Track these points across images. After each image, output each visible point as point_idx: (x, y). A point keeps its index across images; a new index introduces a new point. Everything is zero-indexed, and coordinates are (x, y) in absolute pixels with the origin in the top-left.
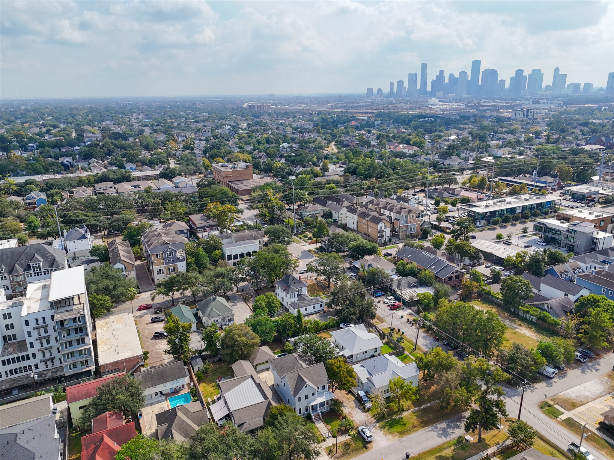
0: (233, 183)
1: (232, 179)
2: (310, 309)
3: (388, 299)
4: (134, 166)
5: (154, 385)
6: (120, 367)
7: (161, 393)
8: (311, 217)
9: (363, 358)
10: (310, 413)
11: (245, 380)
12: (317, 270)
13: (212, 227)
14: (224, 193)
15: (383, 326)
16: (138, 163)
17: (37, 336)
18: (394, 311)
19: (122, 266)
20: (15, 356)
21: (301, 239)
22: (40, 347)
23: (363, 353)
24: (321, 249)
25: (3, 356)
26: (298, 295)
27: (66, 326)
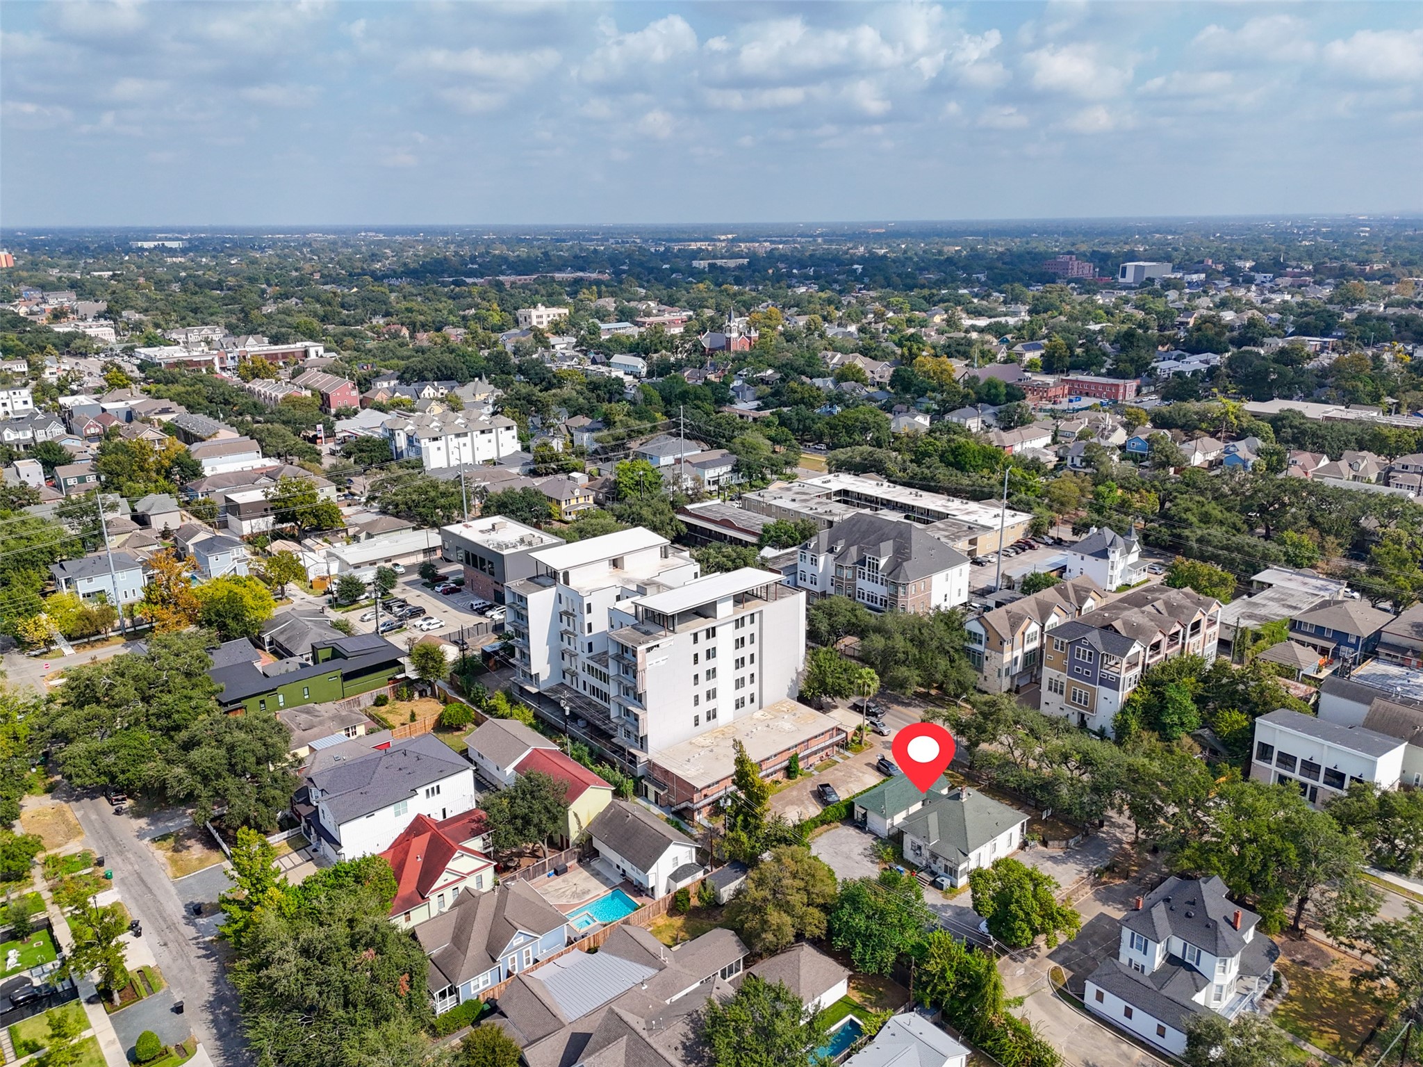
5: (607, 842)
7: (624, 873)
25: (591, 658)
26: (1171, 959)
27: (625, 655)
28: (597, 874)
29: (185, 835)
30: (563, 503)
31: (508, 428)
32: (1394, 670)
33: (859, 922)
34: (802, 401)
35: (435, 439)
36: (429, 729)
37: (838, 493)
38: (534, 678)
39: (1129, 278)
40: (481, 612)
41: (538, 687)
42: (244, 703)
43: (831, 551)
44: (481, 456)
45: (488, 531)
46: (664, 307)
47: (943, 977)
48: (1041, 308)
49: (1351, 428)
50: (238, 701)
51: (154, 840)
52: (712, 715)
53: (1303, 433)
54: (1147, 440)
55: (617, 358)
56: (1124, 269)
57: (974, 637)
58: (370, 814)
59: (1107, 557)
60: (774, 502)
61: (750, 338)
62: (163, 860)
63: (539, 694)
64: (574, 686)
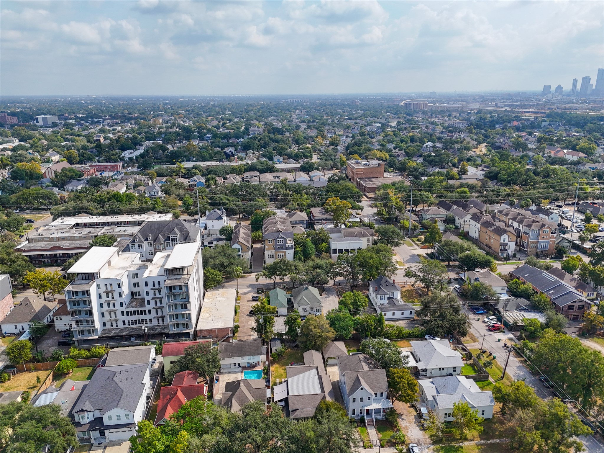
0: (363, 180)
1: (363, 176)
2: (398, 314)
3: (489, 319)
4: (281, 159)
5: (233, 356)
6: (213, 334)
7: (239, 365)
8: (430, 220)
9: (439, 375)
10: (364, 416)
11: (310, 370)
12: (415, 276)
13: (328, 221)
14: (348, 189)
15: (473, 346)
16: (284, 156)
17: (153, 296)
18: (492, 333)
19: (239, 247)
20: (136, 309)
21: (414, 242)
22: (154, 306)
23: (440, 369)
24: (431, 256)
25: (128, 307)
26: (389, 298)
27: (173, 291)
37: (74, 225)
38: (95, 331)
41: (97, 335)
43: (147, 240)
56: (37, 119)
57: (237, 250)
59: (222, 219)
60: (53, 236)
63: (99, 337)
64: (115, 326)
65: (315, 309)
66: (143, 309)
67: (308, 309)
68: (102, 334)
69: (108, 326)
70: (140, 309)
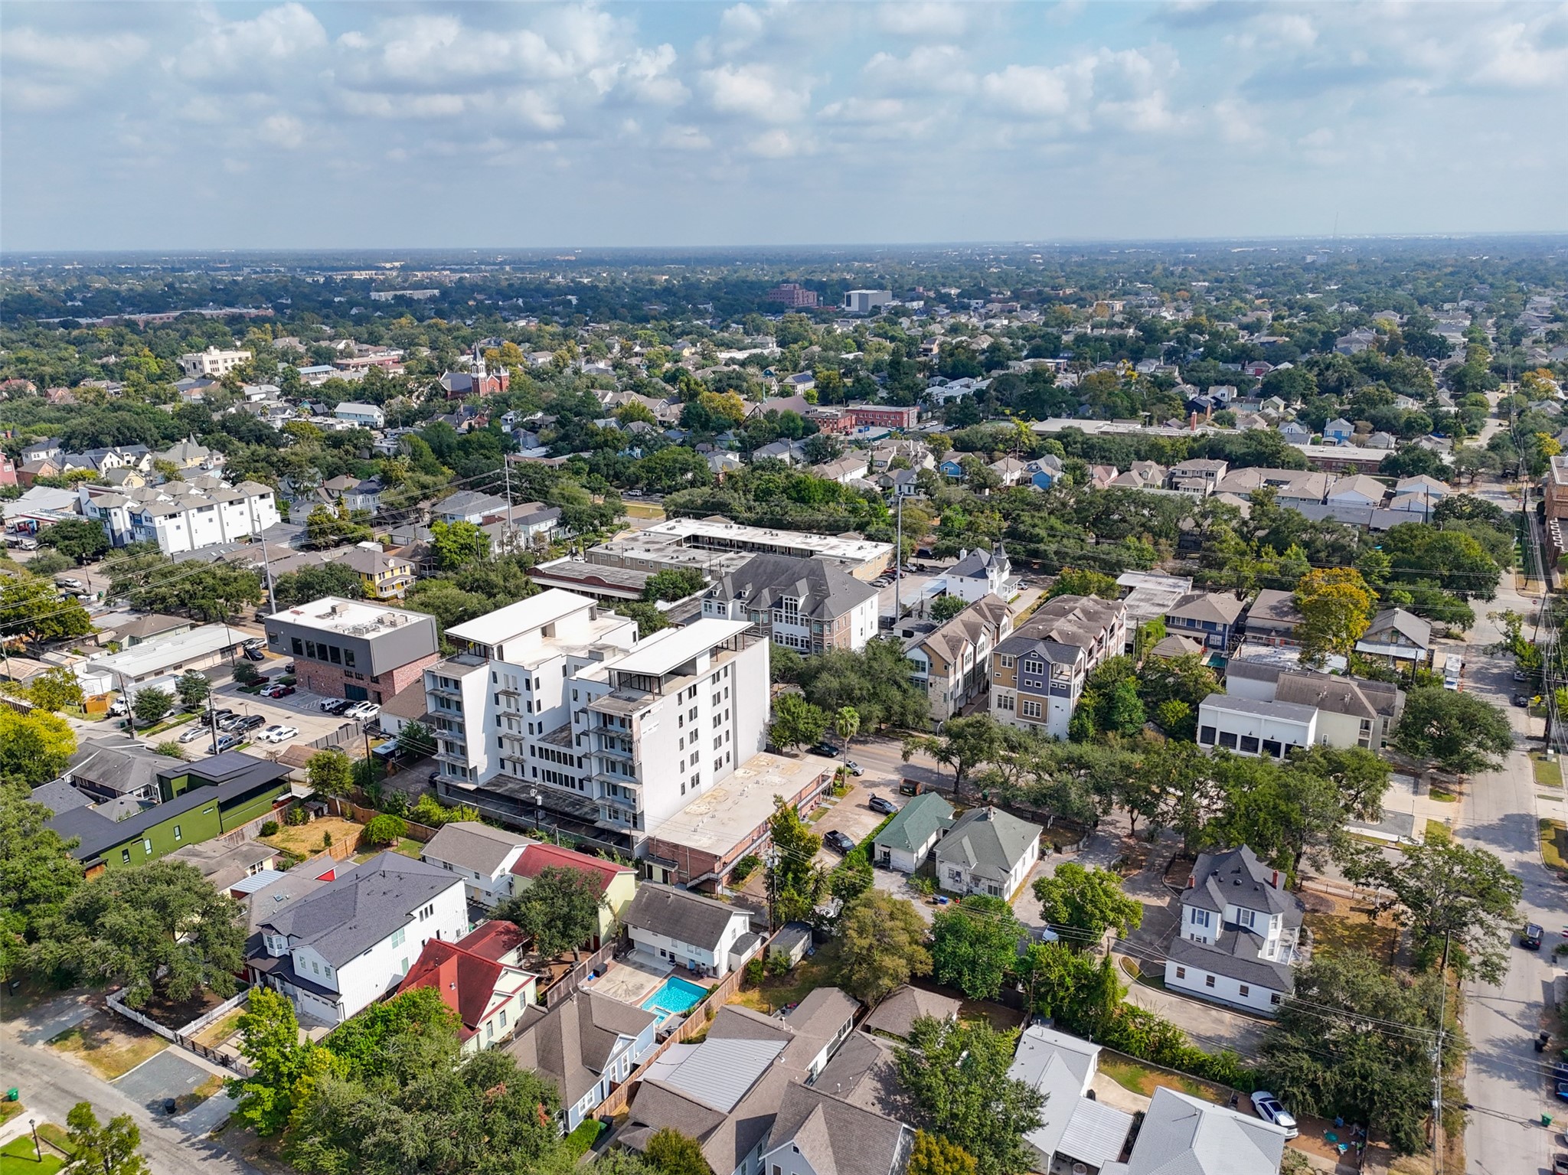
2: (1226, 988)
4: (1349, 430)
5: (653, 928)
6: (680, 860)
7: (672, 956)
11: (771, 1037)
13: (1288, 637)
16: (1366, 423)
19: (925, 658)
20: (556, 749)
25: (543, 740)
26: (1228, 926)
27: (609, 727)
28: (641, 967)
29: (92, 1028)
30: (377, 577)
31: (262, 497)
32: (1263, 650)
33: (964, 949)
34: (606, 443)
35: (173, 516)
36: (350, 849)
37: (688, 539)
38: (467, 773)
39: (855, 307)
40: (339, 711)
41: (476, 782)
42: (103, 857)
43: (739, 596)
44: (232, 533)
45: (329, 615)
46: (365, 347)
47: (1061, 984)
48: (789, 338)
49: (1128, 441)
50: (97, 855)
51: (50, 1042)
52: (696, 781)
53: (1092, 447)
54: (960, 464)
55: (342, 407)
56: (849, 297)
57: (918, 666)
58: (367, 951)
59: (986, 577)
60: (626, 554)
61: (500, 378)
62: (81, 1062)
63: (478, 790)
64: (519, 776)
65: (984, 884)
66: (568, 751)
67: (966, 878)
68: (488, 784)
69: (508, 770)
70: (563, 750)
